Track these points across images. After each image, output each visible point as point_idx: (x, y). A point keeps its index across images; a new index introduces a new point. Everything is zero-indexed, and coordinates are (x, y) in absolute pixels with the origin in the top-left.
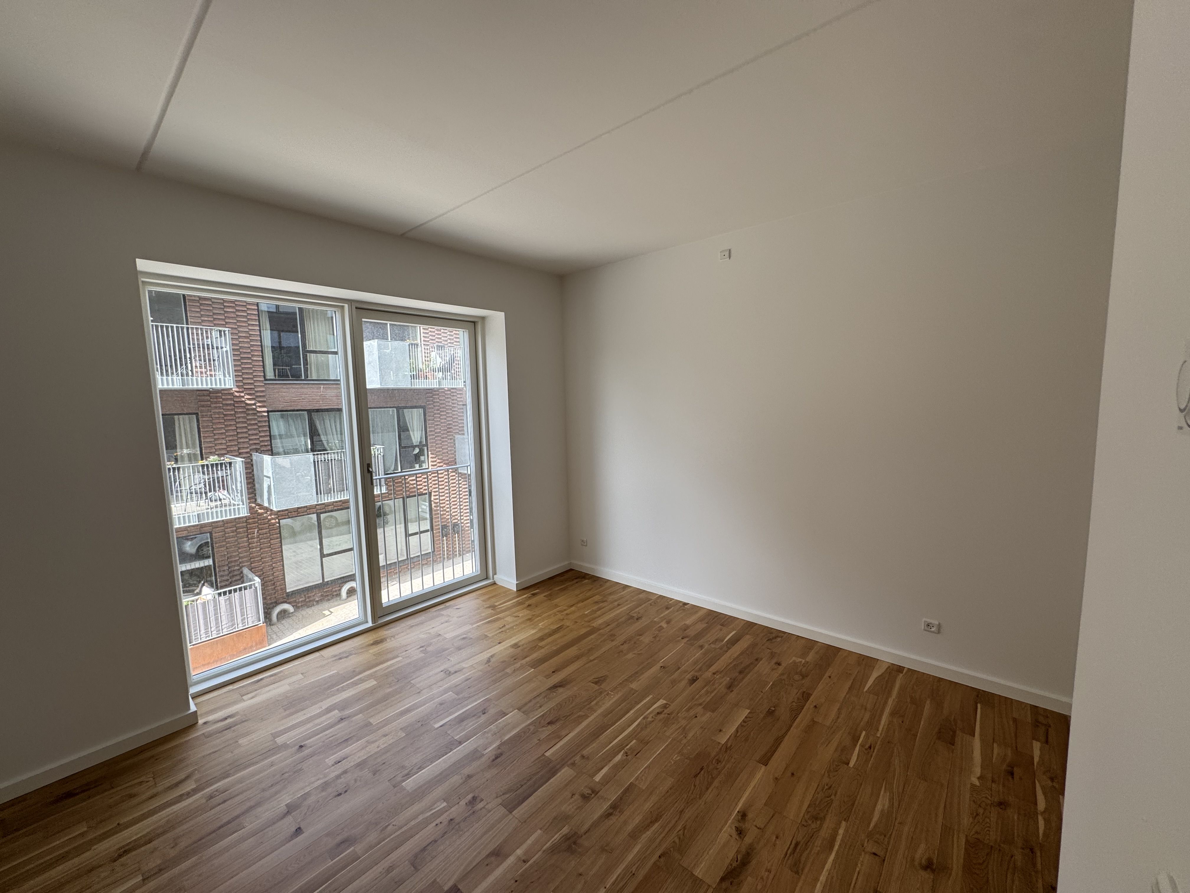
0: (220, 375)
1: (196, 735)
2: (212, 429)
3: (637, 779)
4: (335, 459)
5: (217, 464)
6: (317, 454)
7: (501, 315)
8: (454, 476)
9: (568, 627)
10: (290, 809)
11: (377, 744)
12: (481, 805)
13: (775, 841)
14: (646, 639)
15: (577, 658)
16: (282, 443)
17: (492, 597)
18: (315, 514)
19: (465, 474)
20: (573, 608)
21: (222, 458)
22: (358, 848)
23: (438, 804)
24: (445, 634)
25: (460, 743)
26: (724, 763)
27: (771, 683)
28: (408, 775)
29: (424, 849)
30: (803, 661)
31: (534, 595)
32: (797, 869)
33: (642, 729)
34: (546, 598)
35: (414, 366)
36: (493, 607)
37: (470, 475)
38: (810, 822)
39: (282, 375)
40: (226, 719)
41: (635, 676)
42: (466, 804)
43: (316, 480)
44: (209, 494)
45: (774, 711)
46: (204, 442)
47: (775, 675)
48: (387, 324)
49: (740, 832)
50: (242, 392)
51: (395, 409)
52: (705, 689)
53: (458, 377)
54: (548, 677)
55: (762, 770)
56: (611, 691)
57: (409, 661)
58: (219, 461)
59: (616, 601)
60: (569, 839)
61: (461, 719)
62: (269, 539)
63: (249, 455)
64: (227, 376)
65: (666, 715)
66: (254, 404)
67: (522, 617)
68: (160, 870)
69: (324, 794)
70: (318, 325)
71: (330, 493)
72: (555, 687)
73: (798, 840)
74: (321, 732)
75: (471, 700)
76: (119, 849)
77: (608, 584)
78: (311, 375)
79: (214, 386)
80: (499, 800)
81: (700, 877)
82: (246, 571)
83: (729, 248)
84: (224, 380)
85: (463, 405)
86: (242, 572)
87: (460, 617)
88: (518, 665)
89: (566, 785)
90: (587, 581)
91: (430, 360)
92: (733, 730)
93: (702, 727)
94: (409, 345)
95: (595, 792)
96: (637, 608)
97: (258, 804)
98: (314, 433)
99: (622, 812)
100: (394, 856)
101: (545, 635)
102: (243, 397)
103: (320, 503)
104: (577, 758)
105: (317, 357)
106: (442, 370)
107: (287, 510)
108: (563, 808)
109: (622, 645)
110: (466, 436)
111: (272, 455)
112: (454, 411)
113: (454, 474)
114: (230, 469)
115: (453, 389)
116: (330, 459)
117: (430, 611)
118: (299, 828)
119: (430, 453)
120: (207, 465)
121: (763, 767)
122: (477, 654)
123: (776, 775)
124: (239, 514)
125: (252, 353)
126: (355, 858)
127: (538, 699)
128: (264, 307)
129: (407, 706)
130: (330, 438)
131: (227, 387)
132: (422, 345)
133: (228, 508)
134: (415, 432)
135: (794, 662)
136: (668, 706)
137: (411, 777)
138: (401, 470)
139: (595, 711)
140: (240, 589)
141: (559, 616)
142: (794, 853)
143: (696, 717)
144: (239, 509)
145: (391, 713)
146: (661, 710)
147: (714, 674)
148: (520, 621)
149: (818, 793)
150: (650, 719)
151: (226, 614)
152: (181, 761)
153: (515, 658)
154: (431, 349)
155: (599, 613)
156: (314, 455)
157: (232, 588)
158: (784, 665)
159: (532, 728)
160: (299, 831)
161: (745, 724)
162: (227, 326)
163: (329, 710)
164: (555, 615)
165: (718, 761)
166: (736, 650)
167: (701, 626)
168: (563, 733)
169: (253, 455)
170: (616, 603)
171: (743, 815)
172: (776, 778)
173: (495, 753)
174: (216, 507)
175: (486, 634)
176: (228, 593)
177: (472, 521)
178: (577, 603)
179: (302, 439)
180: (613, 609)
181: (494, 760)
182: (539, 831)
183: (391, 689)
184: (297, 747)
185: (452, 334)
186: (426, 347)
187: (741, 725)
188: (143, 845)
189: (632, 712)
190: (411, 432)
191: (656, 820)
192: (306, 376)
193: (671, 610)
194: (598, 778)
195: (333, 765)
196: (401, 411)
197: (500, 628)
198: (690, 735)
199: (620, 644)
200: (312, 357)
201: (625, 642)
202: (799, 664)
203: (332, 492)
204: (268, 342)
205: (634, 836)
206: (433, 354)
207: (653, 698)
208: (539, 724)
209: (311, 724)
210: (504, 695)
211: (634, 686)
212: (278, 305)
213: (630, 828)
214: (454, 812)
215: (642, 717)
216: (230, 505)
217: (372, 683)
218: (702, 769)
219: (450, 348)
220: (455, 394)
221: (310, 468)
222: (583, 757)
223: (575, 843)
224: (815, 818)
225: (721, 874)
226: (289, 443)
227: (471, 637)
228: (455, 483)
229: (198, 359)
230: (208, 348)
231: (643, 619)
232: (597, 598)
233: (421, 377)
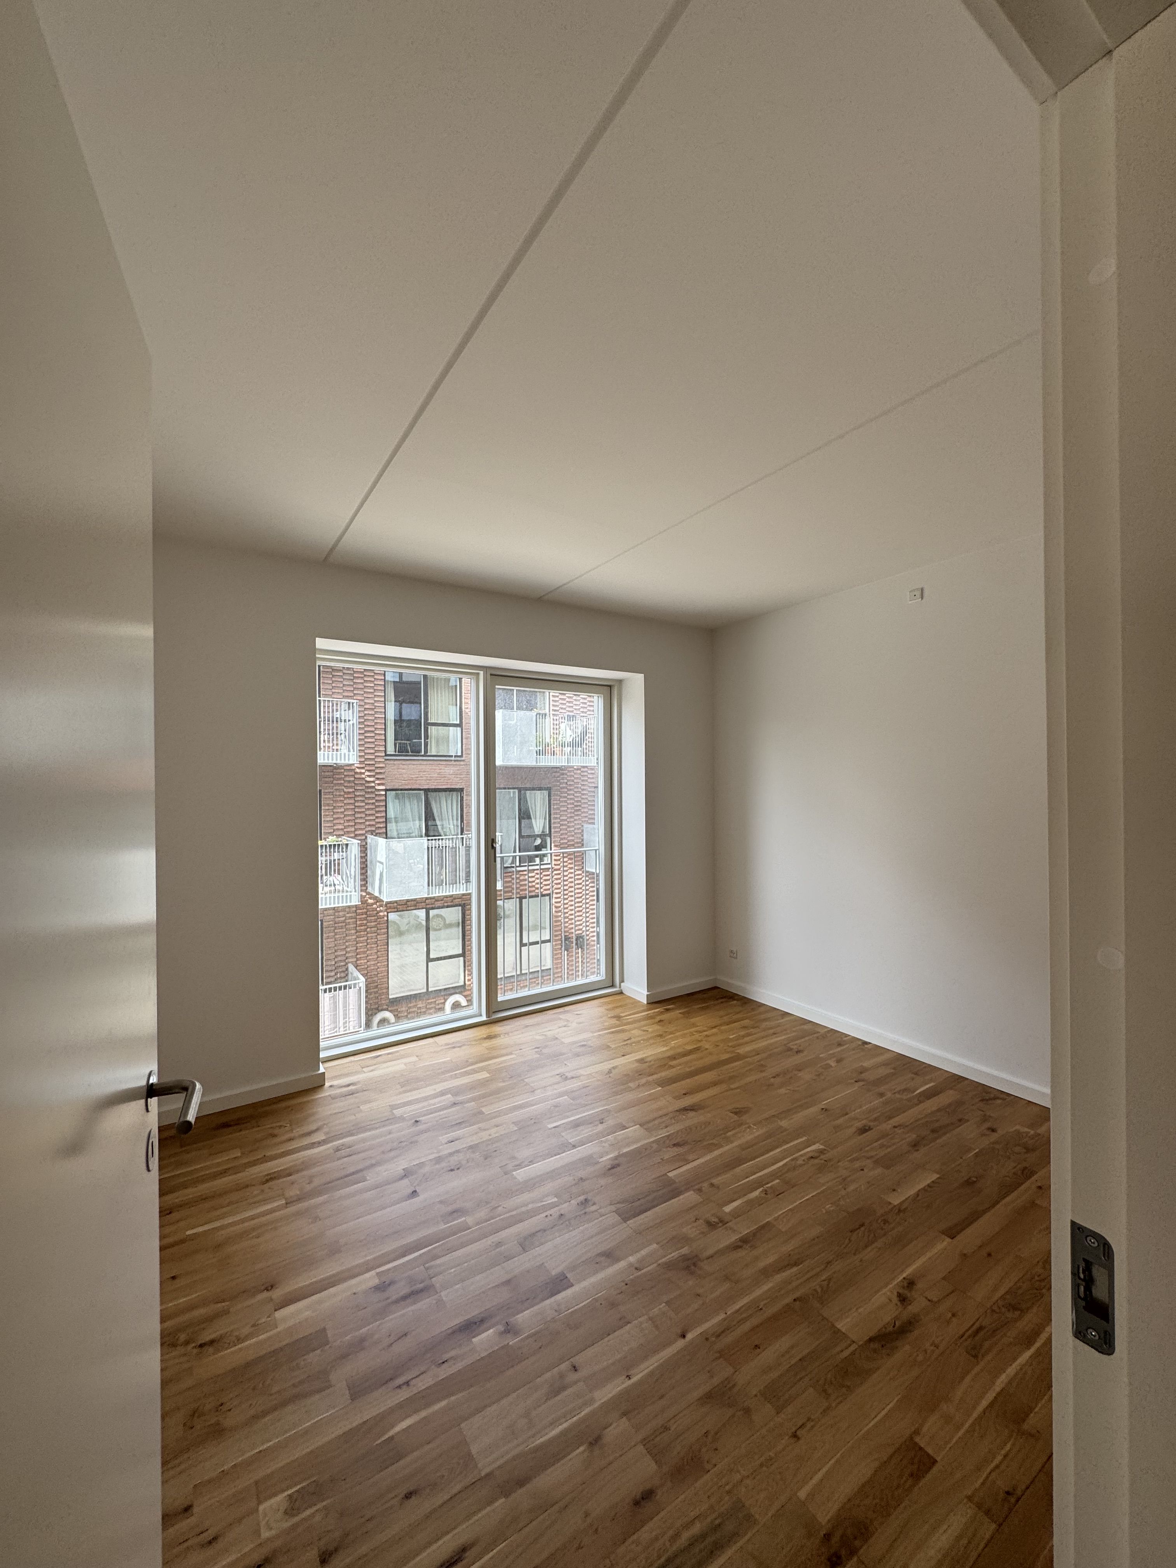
0: (344, 750)
1: (323, 1095)
2: (332, 807)
3: (776, 1219)
4: (449, 846)
5: (335, 845)
6: (432, 840)
7: (641, 677)
8: (581, 874)
9: (707, 1049)
10: (407, 1174)
11: (488, 1132)
12: (593, 1208)
13: (951, 1318)
14: (806, 1075)
15: (715, 1084)
16: (397, 826)
17: (617, 1007)
18: (424, 910)
19: (593, 874)
20: (714, 1030)
21: (340, 839)
22: (470, 1220)
23: (550, 1198)
24: (562, 1038)
25: (574, 1147)
26: (892, 1226)
27: (977, 1150)
28: (519, 1166)
29: (534, 1234)
30: (1032, 1132)
31: (667, 1010)
32: (975, 1353)
33: (789, 1170)
34: (681, 1015)
35: (541, 740)
36: (618, 1017)
37: (598, 875)
38: (1003, 1310)
39: (402, 750)
40: (349, 1085)
41: (786, 1113)
42: (578, 1204)
43: (428, 869)
44: (325, 877)
45: (975, 1182)
46: (324, 821)
47: (985, 1142)
48: (513, 690)
49: (903, 1299)
50: (363, 768)
51: (517, 791)
52: (879, 1142)
53: (590, 753)
54: (677, 1098)
55: (945, 1243)
56: (753, 1125)
57: (522, 1060)
58: (337, 841)
59: (771, 1028)
60: (688, 1260)
61: (576, 1125)
62: (376, 934)
63: (364, 837)
64: (352, 750)
65: (823, 1162)
66: (373, 782)
67: (652, 1032)
68: (299, 1199)
69: (437, 1166)
70: (441, 694)
71: (442, 885)
72: (685, 1110)
73: (984, 1324)
74: (436, 1112)
75: (588, 1107)
76: (267, 1175)
77: (762, 1009)
78: (431, 750)
79: (338, 762)
80: (613, 1208)
81: (843, 1330)
82: (351, 967)
83: (921, 587)
84: (349, 755)
85: (595, 787)
86: (347, 969)
87: (581, 1023)
88: (643, 1081)
89: (691, 1208)
90: (735, 1002)
91: (559, 734)
92: (912, 1192)
93: (868, 1182)
94: (536, 716)
95: (723, 1222)
96: (797, 1040)
97: (378, 1164)
98: (429, 816)
99: (753, 1247)
100: (504, 1234)
101: (679, 1054)
102: (364, 773)
103: (430, 896)
104: (705, 1185)
105: (438, 729)
106: (573, 744)
107: (396, 902)
108: (684, 1230)
109: (774, 1077)
110: (596, 826)
111: (386, 838)
112: (583, 794)
113: (580, 872)
114: (346, 852)
115: (584, 767)
116: (444, 845)
117: (546, 1014)
118: (415, 1191)
119: (553, 845)
120: (326, 845)
121: (948, 1240)
122: (597, 1064)
123: (965, 1252)
124: (350, 902)
125: (375, 727)
126: (466, 1227)
127: (664, 1119)
128: (390, 677)
129: (519, 1103)
130: (448, 823)
131: (351, 762)
132: (551, 715)
133: (341, 894)
134: (538, 820)
135: (1018, 1132)
136: (826, 1152)
137: (522, 1168)
138: (520, 864)
139: (732, 1142)
140: (345, 987)
141: (697, 1036)
142: (974, 1336)
143: (862, 1170)
144: (351, 896)
145: (504, 1105)
146: (816, 1154)
147: (895, 1127)
148: (649, 1036)
149: (1023, 1283)
150: (800, 1162)
151: (329, 1014)
152: (313, 1114)
153: (640, 1074)
154: (561, 720)
155: (747, 1039)
156: (428, 840)
157: (338, 985)
158: (1000, 1132)
159: (655, 1146)
160: (414, 1193)
161: (929, 1189)
162: (355, 698)
163: (443, 1093)
164: (692, 1034)
165: (885, 1222)
166: (931, 1105)
167: (883, 1071)
168: (691, 1157)
169: (368, 838)
170: (771, 1031)
171: (910, 1284)
172: (965, 1255)
173: (612, 1162)
174: (330, 892)
175: (609, 1044)
176: (333, 990)
177: (598, 934)
178: (721, 1025)
179: (417, 822)
180: (767, 1036)
181: (610, 1169)
182: (655, 1246)
183: (504, 1084)
184: (414, 1121)
185: (586, 701)
186: (555, 718)
187: (924, 1189)
188: (285, 1177)
189: (778, 1150)
190: (533, 821)
191: (796, 1264)
192: (426, 751)
193: (844, 1047)
194: (728, 1209)
195: (446, 1143)
196: (523, 792)
197: (625, 1041)
198: (852, 1187)
199: (771, 1076)
200: (433, 730)
201: (778, 1075)
202: (1024, 1135)
203: (444, 884)
204: (391, 715)
205: (766, 1273)
206: (563, 726)
207: (808, 1140)
208: (661, 1143)
209: (425, 1104)
210: (625, 1109)
211: (784, 1123)
212: (402, 673)
213: (761, 1264)
214: (565, 1208)
215: (790, 1158)
216: (343, 891)
217: (485, 1075)
218: (863, 1225)
219: (582, 718)
220: (586, 774)
221: (423, 854)
222: (712, 1185)
223: (695, 1264)
224: (1013, 1307)
225: (872, 1334)
226: (403, 827)
227: (592, 1045)
228: (581, 884)
229: (327, 732)
230: (337, 721)
231: (805, 1053)
232: (746, 1022)
233: (548, 753)
